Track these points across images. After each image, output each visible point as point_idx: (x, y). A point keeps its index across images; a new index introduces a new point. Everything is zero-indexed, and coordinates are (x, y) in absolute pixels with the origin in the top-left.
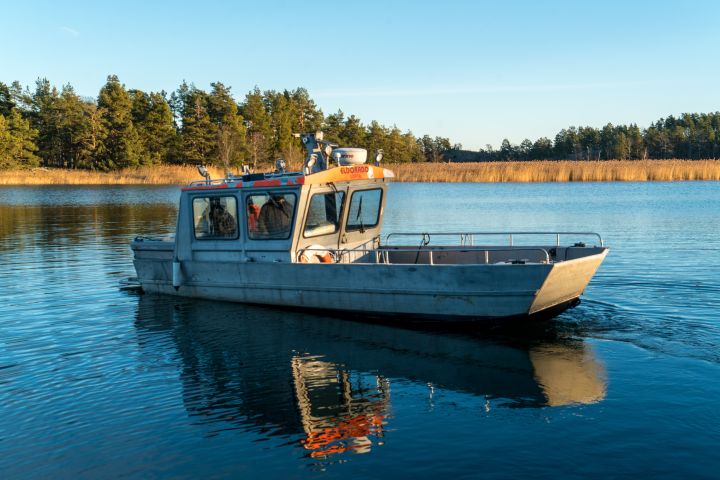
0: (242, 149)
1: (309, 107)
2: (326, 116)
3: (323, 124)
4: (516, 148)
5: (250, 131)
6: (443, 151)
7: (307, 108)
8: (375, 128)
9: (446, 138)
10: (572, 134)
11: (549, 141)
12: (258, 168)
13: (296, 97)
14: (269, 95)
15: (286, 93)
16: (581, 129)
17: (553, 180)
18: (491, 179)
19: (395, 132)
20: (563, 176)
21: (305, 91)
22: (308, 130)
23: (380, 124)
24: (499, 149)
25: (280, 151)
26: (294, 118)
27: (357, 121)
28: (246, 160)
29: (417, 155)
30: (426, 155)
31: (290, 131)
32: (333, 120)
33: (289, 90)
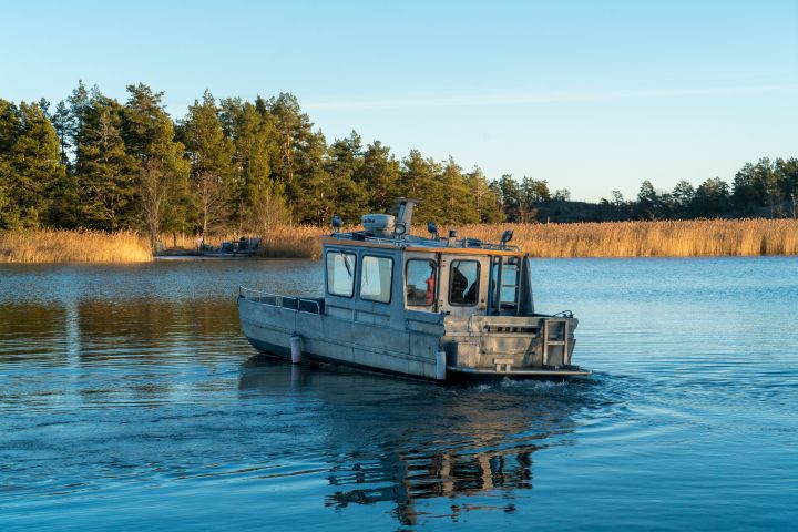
0: (183, 201)
1: (300, 127)
2: (330, 142)
3: (324, 157)
4: (665, 196)
5: (197, 171)
6: (536, 204)
7: (297, 128)
8: (416, 164)
9: (541, 180)
10: (763, 172)
11: (724, 184)
12: (212, 234)
13: (277, 110)
14: (230, 106)
15: (260, 102)
16: (779, 163)
17: (732, 254)
18: (622, 251)
19: (451, 170)
20: (749, 245)
21: (294, 100)
22: (298, 168)
23: (424, 156)
24: (635, 199)
25: (249, 204)
26: (273, 146)
27: (385, 151)
28: (190, 220)
29: (491, 209)
30: (507, 210)
31: (267, 168)
32: (343, 150)
33: (265, 98)
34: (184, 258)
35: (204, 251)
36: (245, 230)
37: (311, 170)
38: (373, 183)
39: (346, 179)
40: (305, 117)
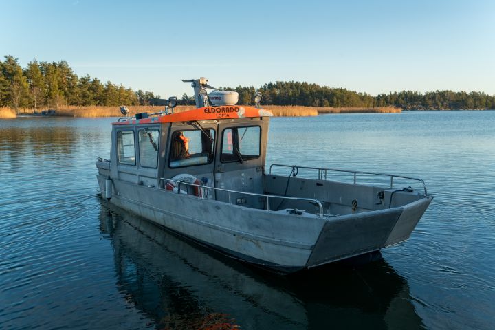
0: (27, 97)
1: (69, 72)
2: (80, 78)
3: (78, 83)
4: (191, 98)
5: (31, 86)
6: (150, 100)
8: (109, 85)
9: (151, 92)
12: (38, 108)
13: (60, 66)
14: (43, 64)
15: (54, 63)
19: (122, 88)
21: (66, 63)
22: (68, 86)
23: (112, 83)
24: (181, 99)
25: (51, 98)
26: (59, 78)
28: (30, 103)
29: (135, 101)
30: (140, 102)
31: (57, 86)
32: (84, 80)
33: (56, 62)
34: (28, 116)
35: (35, 114)
36: (50, 107)
37: (73, 87)
38: (95, 92)
39: (85, 90)
40: (70, 69)
